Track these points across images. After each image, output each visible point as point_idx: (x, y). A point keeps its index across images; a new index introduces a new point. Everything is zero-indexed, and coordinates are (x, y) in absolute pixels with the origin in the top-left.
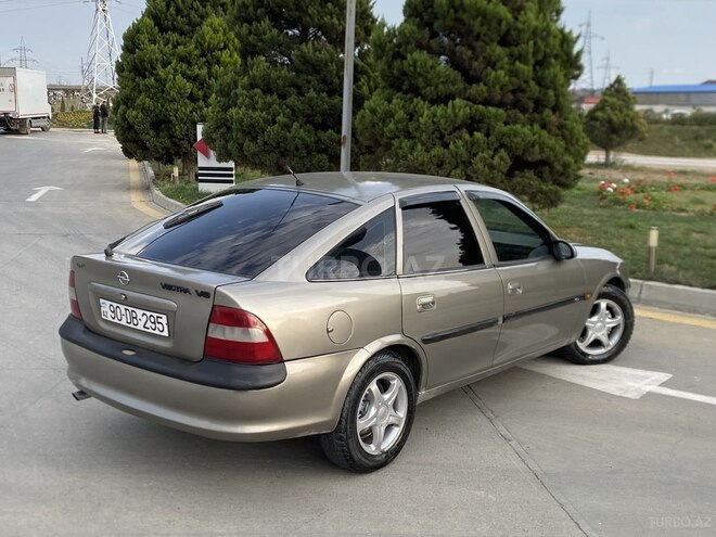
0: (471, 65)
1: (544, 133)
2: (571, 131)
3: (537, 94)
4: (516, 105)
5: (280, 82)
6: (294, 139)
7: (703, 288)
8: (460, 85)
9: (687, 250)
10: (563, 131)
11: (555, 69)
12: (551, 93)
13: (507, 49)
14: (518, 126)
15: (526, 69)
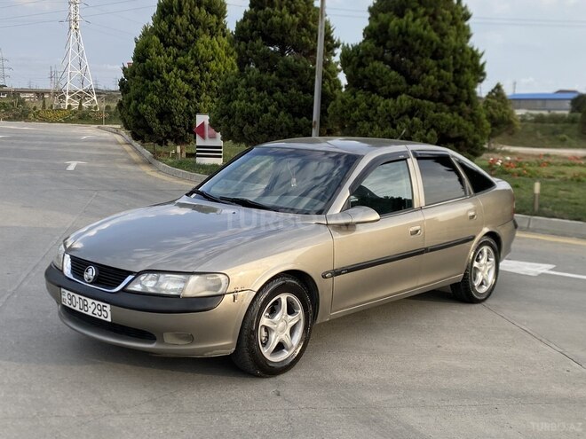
0: (411, 72)
1: (461, 118)
2: (479, 117)
3: (456, 92)
4: (442, 99)
5: (270, 83)
6: (281, 123)
7: (571, 219)
8: (405, 85)
9: (557, 200)
10: (473, 118)
11: (468, 75)
12: (465, 91)
13: (435, 62)
14: (443, 113)
15: (449, 75)
